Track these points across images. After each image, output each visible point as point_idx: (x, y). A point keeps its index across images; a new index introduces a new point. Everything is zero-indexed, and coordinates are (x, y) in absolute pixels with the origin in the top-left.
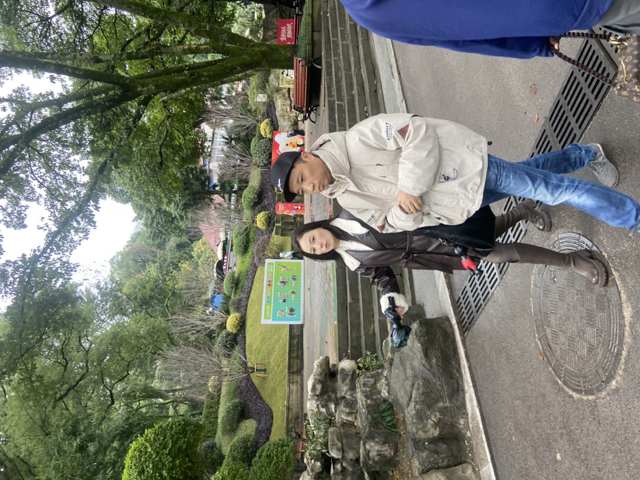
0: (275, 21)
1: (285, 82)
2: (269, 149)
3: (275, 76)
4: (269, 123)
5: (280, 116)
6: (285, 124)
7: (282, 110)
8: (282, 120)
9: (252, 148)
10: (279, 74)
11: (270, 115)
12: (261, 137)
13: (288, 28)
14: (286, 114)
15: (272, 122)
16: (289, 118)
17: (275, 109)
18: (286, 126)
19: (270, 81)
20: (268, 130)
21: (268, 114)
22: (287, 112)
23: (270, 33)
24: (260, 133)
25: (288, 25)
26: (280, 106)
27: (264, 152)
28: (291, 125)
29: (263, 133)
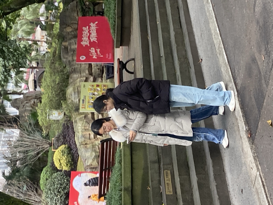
0: (75, 15)
1: (87, 104)
2: (65, 188)
3: (74, 89)
4: (66, 151)
5: (81, 144)
6: (88, 154)
7: (83, 136)
8: (83, 150)
9: (41, 182)
10: (80, 86)
11: (67, 139)
12: (55, 169)
13: (91, 28)
14: (88, 141)
15: (70, 149)
16: (93, 146)
17: (74, 133)
18: (88, 158)
19: (68, 95)
20: (64, 161)
21: (64, 137)
22: (90, 139)
23: (69, 29)
24: (53, 163)
25: (92, 24)
26: (80, 130)
27: (59, 192)
28: (96, 156)
29: (57, 165)
